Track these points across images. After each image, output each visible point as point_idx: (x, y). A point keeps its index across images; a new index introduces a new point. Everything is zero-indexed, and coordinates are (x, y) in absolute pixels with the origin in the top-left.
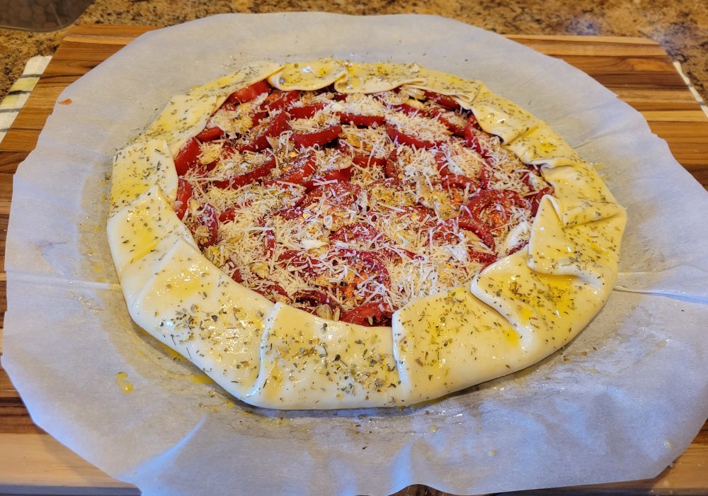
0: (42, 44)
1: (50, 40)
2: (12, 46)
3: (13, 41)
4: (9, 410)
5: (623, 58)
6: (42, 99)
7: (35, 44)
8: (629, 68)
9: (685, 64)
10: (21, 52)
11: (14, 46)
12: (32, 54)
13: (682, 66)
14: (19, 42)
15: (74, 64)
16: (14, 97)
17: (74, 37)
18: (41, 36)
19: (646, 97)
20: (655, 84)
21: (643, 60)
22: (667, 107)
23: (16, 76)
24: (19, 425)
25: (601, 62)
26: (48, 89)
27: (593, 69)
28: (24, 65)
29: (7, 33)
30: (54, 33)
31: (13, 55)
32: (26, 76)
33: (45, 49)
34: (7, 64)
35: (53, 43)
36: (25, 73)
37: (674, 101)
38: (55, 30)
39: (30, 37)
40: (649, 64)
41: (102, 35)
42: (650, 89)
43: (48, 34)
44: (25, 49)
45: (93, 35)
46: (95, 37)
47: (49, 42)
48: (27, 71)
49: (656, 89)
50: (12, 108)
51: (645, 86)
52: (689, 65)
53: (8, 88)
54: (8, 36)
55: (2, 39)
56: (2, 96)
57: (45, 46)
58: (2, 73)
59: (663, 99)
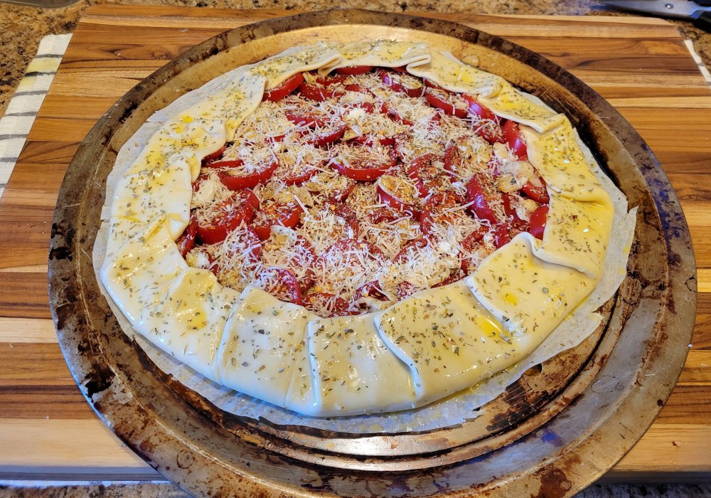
0: (52, 20)
1: (61, 16)
2: (22, 22)
3: (23, 18)
4: (69, 397)
5: (638, 40)
7: (45, 21)
8: (644, 52)
9: (698, 42)
10: (32, 29)
11: (25, 23)
12: (44, 32)
13: (694, 44)
14: (29, 19)
15: (93, 48)
16: (30, 79)
17: (90, 18)
18: (51, 12)
19: (660, 82)
20: (667, 68)
21: (657, 43)
22: (682, 93)
23: (30, 56)
24: (79, 411)
25: (616, 45)
27: (607, 52)
28: (38, 44)
29: (16, 9)
30: (64, 8)
31: (25, 33)
32: (41, 56)
33: (56, 27)
34: (19, 43)
35: (64, 20)
36: (39, 53)
37: (687, 87)
38: (64, 6)
39: (40, 13)
40: (663, 46)
41: (118, 16)
42: (663, 73)
43: (57, 10)
44: (36, 27)
45: (109, 16)
46: (111, 18)
47: (59, 19)
48: (42, 50)
49: (670, 74)
50: (30, 90)
51: (658, 70)
52: (701, 43)
53: (23, 69)
54: (17, 12)
55: (11, 15)
56: (18, 77)
57: (56, 23)
58: (15, 53)
59: (676, 84)
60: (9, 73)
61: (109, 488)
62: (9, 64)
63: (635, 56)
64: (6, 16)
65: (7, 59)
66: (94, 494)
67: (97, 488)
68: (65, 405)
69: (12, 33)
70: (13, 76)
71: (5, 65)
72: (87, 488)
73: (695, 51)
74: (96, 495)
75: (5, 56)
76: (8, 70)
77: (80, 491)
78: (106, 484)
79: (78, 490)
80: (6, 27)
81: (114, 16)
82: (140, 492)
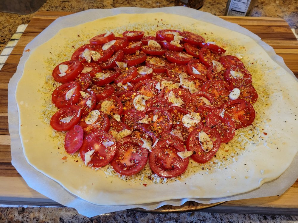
0: (24, 19)
1: (28, 18)
3: (12, 18)
5: (269, 26)
6: (23, 42)
7: (21, 20)
8: (272, 31)
9: (297, 29)
10: (15, 23)
11: (13, 20)
12: (20, 23)
13: (295, 30)
14: (15, 19)
15: (37, 28)
16: (13, 42)
17: (37, 16)
18: (24, 16)
19: (278, 43)
20: (282, 37)
22: (288, 48)
23: (14, 33)
24: (13, 174)
25: (260, 28)
26: (26, 38)
27: (256, 31)
28: (17, 28)
29: (10, 15)
30: (29, 15)
31: (12, 24)
32: (18, 33)
33: (25, 22)
34: (10, 28)
35: (29, 19)
37: (290, 45)
38: (30, 14)
39: (19, 16)
40: (280, 29)
43: (27, 15)
44: (17, 22)
45: (45, 15)
46: (46, 16)
48: (18, 31)
49: (283, 40)
50: (11, 46)
53: (10, 38)
54: (10, 16)
55: (8, 17)
56: (8, 41)
57: (25, 20)
58: (8, 32)
59: (286, 44)
60: (4, 40)
61: (26, 208)
62: (4, 36)
63: (268, 33)
64: (6, 18)
65: (4, 34)
66: (20, 211)
67: (21, 209)
68: (7, 171)
69: (7, 24)
70: (5, 41)
71: (3, 36)
72: (17, 208)
73: (296, 33)
74: (21, 211)
75: (3, 33)
76: (4, 38)
77: (14, 210)
78: (25, 207)
79: (13, 209)
80: (5, 22)
81: (47, 15)
82: (40, 211)
